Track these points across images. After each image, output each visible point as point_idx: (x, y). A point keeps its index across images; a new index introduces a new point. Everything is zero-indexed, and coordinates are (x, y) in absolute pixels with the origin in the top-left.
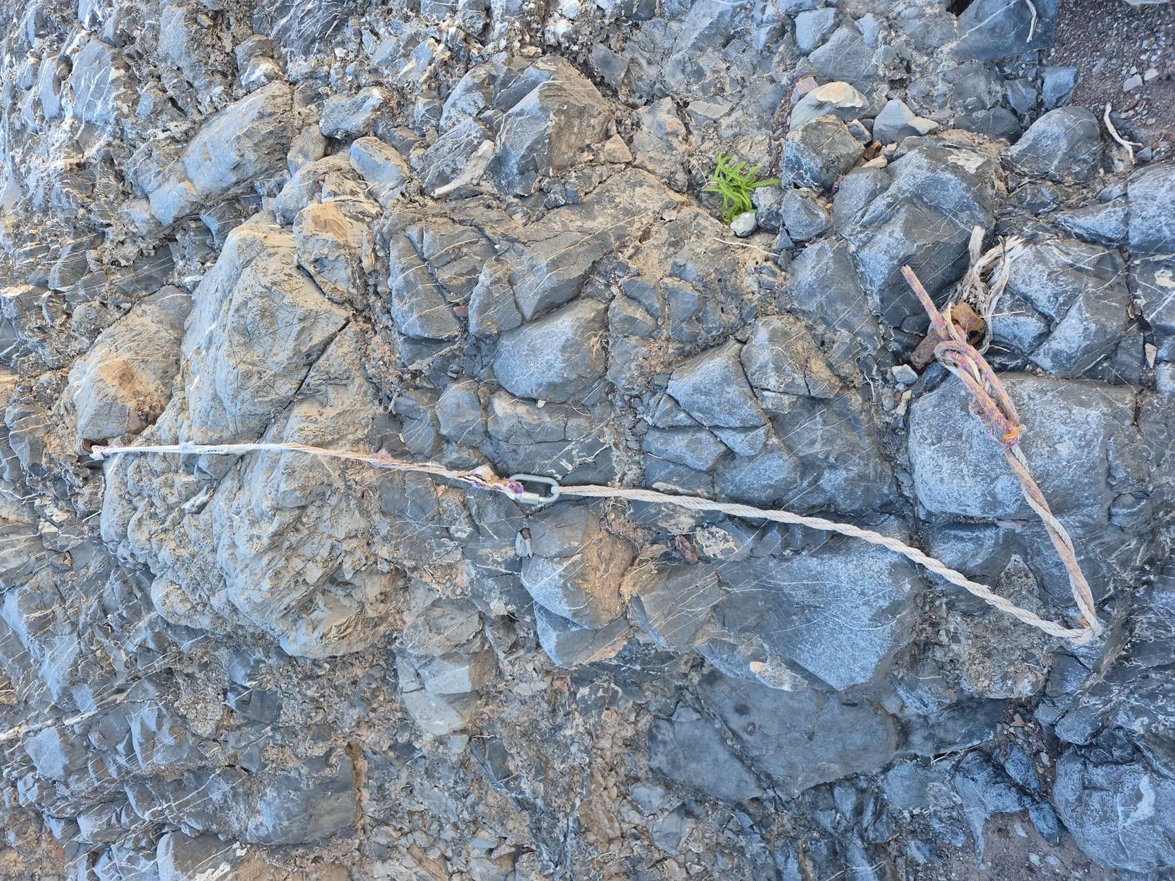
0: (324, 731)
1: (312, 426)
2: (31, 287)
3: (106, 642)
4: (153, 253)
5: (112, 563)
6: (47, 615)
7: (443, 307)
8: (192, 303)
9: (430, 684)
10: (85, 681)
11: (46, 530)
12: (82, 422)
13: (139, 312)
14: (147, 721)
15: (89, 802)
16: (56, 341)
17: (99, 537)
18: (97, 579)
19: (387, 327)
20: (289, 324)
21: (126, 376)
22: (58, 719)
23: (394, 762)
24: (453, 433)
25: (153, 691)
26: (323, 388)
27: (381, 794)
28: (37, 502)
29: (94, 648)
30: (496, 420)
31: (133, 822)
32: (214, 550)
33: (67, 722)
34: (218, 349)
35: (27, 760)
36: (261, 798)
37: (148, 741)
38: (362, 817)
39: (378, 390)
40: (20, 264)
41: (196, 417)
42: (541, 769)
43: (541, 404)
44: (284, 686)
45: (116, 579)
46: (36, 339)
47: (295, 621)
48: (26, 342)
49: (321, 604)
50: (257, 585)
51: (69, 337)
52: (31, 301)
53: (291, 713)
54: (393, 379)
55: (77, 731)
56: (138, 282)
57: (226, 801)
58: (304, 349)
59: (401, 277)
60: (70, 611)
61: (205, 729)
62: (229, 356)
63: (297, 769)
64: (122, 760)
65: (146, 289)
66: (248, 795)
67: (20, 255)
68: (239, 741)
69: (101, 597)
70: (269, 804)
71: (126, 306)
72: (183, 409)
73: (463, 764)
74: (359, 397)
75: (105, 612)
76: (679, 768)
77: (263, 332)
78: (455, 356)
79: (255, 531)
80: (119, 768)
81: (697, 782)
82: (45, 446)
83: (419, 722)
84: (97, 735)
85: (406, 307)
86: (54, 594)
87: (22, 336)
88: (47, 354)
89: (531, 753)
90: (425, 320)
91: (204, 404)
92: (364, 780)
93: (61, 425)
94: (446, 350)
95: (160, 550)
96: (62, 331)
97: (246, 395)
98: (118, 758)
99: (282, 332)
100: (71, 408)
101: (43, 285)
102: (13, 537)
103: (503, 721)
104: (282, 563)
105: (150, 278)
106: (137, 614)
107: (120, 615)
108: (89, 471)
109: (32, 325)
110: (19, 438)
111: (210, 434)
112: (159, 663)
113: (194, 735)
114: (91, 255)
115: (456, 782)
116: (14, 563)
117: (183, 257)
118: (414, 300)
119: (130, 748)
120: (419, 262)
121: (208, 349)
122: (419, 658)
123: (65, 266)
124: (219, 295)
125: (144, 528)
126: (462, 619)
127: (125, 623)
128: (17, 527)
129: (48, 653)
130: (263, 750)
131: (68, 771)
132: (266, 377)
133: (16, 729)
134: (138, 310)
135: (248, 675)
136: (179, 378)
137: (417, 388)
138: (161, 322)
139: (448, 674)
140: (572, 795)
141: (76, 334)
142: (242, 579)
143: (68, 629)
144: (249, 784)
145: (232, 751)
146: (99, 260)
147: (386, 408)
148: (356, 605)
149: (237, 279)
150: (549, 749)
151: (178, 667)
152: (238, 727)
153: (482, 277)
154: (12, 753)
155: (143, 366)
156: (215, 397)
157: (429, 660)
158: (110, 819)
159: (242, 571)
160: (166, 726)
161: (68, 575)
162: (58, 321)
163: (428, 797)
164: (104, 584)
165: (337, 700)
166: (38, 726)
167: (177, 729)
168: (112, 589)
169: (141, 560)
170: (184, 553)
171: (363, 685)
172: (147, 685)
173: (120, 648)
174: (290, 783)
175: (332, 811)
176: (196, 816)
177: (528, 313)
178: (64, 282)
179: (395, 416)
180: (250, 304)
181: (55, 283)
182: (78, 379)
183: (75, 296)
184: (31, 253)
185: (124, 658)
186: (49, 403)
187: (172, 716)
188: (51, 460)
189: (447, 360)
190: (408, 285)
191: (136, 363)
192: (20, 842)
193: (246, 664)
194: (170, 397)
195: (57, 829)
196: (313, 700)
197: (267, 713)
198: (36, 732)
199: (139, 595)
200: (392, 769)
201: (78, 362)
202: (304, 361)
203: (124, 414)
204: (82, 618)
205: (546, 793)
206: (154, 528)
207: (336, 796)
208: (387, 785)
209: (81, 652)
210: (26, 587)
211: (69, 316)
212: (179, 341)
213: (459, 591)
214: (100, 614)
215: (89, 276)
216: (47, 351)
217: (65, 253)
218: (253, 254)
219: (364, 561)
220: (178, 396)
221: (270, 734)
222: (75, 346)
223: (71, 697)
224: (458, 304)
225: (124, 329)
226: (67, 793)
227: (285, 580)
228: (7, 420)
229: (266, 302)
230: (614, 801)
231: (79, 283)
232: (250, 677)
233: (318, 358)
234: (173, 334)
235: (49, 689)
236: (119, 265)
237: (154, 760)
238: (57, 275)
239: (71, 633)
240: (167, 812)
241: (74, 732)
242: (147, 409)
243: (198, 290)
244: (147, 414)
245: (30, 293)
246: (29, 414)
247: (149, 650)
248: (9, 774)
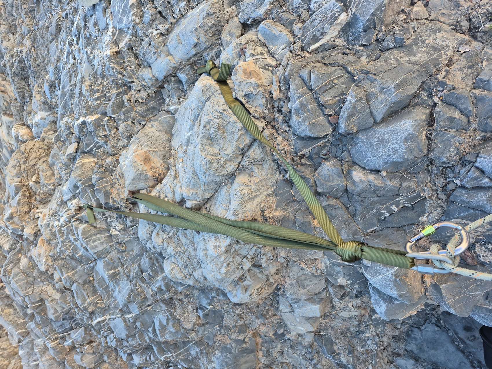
0: (242, 329)
1: (246, 188)
2: (99, 116)
3: (143, 285)
4: (154, 95)
5: (144, 250)
6: (116, 272)
7: (322, 118)
8: (175, 120)
9: (298, 311)
10: (134, 302)
11: (113, 233)
12: (127, 183)
13: (150, 126)
14: (162, 320)
15: (137, 349)
16: (112, 142)
17: (138, 238)
18: (137, 256)
19: (286, 131)
20: (233, 133)
21: (147, 160)
22: (122, 315)
23: (275, 341)
24: (325, 191)
25: (164, 307)
26: (250, 166)
27: (268, 354)
28: (109, 220)
29: (137, 288)
30: (354, 182)
31: (156, 360)
32: (195, 250)
33: (126, 317)
34: (195, 147)
35: (110, 328)
36: (214, 356)
37: (162, 328)
38: (259, 364)
39: (279, 166)
40: (94, 104)
41: (184, 182)
42: (351, 351)
43: (384, 174)
44: (225, 308)
45: (147, 257)
46: (103, 141)
47: (235, 286)
48: (99, 142)
49: (248, 277)
50: (218, 270)
51: (118, 139)
52: (99, 123)
53: (229, 320)
54: (289, 160)
55: (131, 321)
56: (148, 110)
57: (197, 355)
58: (241, 146)
59: (297, 102)
60: (126, 271)
61: (189, 326)
62: (201, 151)
63: (230, 344)
64: (151, 335)
65: (152, 114)
66: (207, 353)
67: (93, 100)
68: (204, 331)
69: (139, 265)
70: (217, 359)
71: (144, 123)
72: (176, 177)
73: (311, 346)
74: (270, 171)
75: (142, 272)
76: (424, 351)
77: (219, 137)
78: (325, 146)
79: (218, 244)
80: (150, 338)
81: (434, 359)
82: (111, 194)
83: (289, 326)
84: (140, 323)
85: (301, 120)
86: (119, 262)
87: (97, 140)
88: (109, 148)
89: (346, 343)
90: (312, 126)
91: (189, 176)
92: (260, 347)
93: (118, 184)
94: (321, 143)
95: (168, 247)
96: (115, 137)
97: (211, 172)
98: (149, 334)
99: (229, 138)
100: (122, 175)
101: (105, 114)
102: (99, 236)
103: (332, 328)
104: (231, 259)
105: (153, 108)
106: (156, 273)
107: (149, 274)
108: (131, 206)
109: (101, 134)
110: (99, 190)
111: (192, 191)
112: (167, 296)
113: (183, 328)
114: (126, 98)
115: (306, 353)
116: (100, 248)
117: (169, 96)
118: (306, 115)
119: (154, 330)
120: (308, 91)
121: (187, 146)
122: (292, 299)
123: (114, 104)
124: (193, 117)
125: (160, 236)
126: (316, 282)
127: (151, 277)
128: (100, 230)
129: (117, 288)
130: (215, 336)
131: (128, 336)
132: (221, 162)
133: (105, 316)
134: (149, 125)
135: (209, 303)
136: (172, 159)
137: (302, 165)
138: (160, 130)
139: (308, 307)
140: (367, 363)
141: (121, 138)
142: (210, 266)
143: (125, 279)
144: (208, 349)
145: (200, 336)
146: (129, 100)
147: (283, 176)
148: (264, 277)
149: (202, 108)
150: (355, 341)
151: (175, 297)
152: (203, 325)
153: (349, 98)
154: (104, 325)
155: (154, 153)
156: (194, 173)
157: (298, 301)
158: (146, 358)
159: (210, 262)
160: (171, 324)
161: (124, 254)
162: (113, 132)
163: (291, 357)
164: (141, 259)
165: (250, 314)
166: (114, 317)
167: (175, 325)
168: (145, 261)
169: (159, 251)
170: (180, 250)
171: (262, 308)
172: (161, 304)
173: (149, 288)
174: (225, 349)
175: (246, 362)
176: (185, 360)
177: (379, 118)
178: (114, 112)
179: (288, 180)
180: (212, 123)
181: (110, 113)
182: (124, 161)
183: (120, 119)
184: (98, 99)
185: (151, 293)
186: (111, 172)
187: (173, 319)
188: (114, 201)
189: (321, 148)
190: (303, 106)
191: (151, 152)
192: (109, 360)
193: (208, 298)
194: (168, 169)
195: (124, 357)
196: (239, 315)
197: (217, 319)
198: (114, 319)
199: (157, 265)
200: (274, 344)
201: (123, 153)
202: (240, 153)
203: (147, 178)
204: (132, 274)
205: (354, 362)
206: (165, 237)
207: (248, 356)
208: (271, 350)
209: (132, 289)
210: (106, 259)
211: (117, 129)
212: (170, 140)
213: (319, 271)
214: (139, 273)
215: (125, 109)
216: (109, 147)
217: (113, 98)
218: (211, 94)
219: (272, 258)
220: (172, 169)
221: (218, 328)
222: (121, 144)
223: (127, 307)
224: (330, 115)
225: (143, 135)
226: (128, 345)
227: (232, 268)
228: (93, 181)
229: (220, 121)
230: (386, 365)
231: (121, 112)
232: (210, 304)
233: (248, 150)
234: (167, 136)
235: (118, 303)
236: (139, 102)
237: (166, 337)
238: (110, 109)
239: (127, 280)
240: (171, 358)
241: (129, 321)
242: (157, 175)
243: (178, 113)
244: (158, 178)
245: (99, 119)
246: (103, 178)
247: (162, 290)
248: (103, 333)
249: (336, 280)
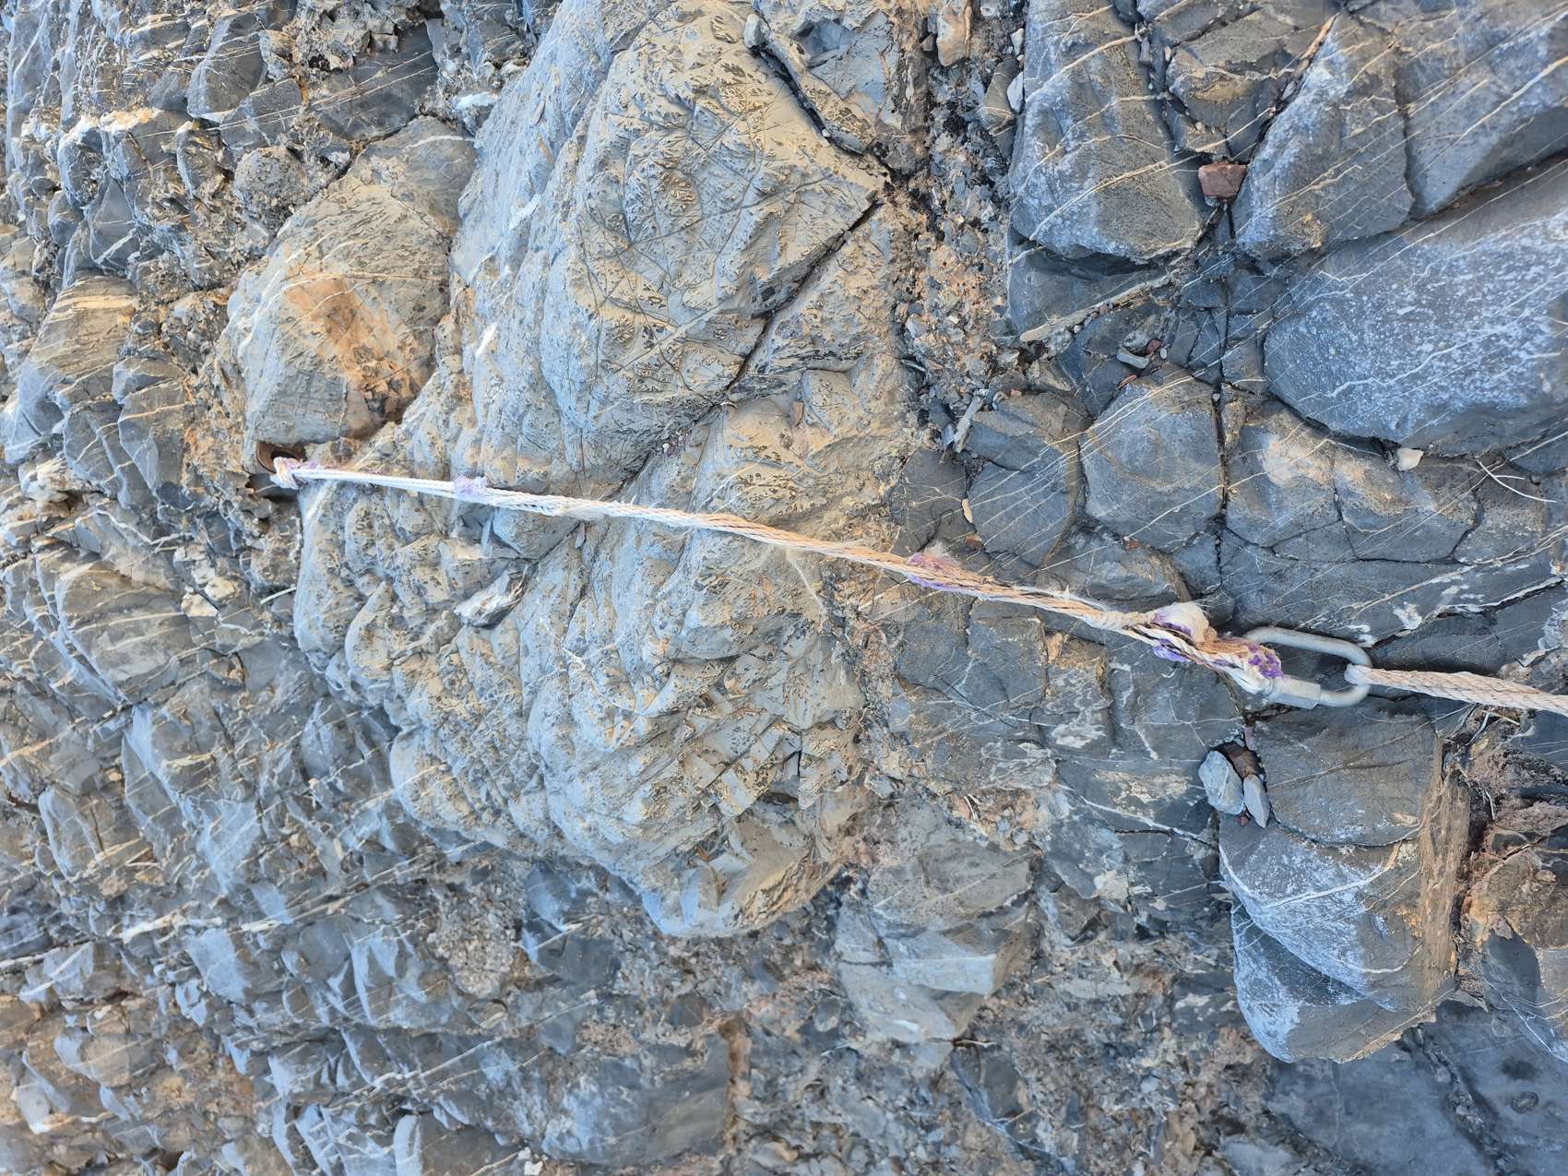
0: (687, 1012)
1: (768, 474)
2: (155, 112)
3: (308, 824)
4: (393, 40)
5: (316, 690)
6: (202, 764)
7: (1166, 169)
8: (475, 156)
9: (906, 967)
10: (271, 880)
11: (194, 612)
12: (254, 407)
13: (366, 173)
14: (379, 958)
15: (285, 1039)
16: (205, 231)
17: (292, 639)
18: (288, 713)
19: (976, 223)
20: (732, 206)
21: (340, 315)
22: (230, 920)
23: (801, 1051)
24: (1126, 516)
25: (390, 911)
26: (793, 377)
27: (771, 1093)
28: (179, 555)
29: (285, 831)
30: (1261, 488)
31: (355, 1086)
32: (522, 714)
33: (245, 928)
34: (547, 264)
35: (185, 960)
36: (570, 1091)
37: (380, 985)
38: (734, 1122)
39: (922, 384)
40: (134, 61)
41: (491, 423)
42: (1078, 1110)
43: (1409, 459)
44: (627, 935)
45: (325, 720)
46: (166, 224)
47: (678, 872)
48: (150, 229)
49: (734, 841)
50: (615, 811)
51: (230, 221)
52: (155, 141)
53: (637, 978)
54: (973, 363)
55: (263, 944)
56: (364, 105)
57: (509, 1084)
58: (764, 276)
59: (1061, 76)
60: (242, 764)
61: (483, 986)
62: (577, 283)
63: (636, 1057)
64: (339, 1005)
65: (380, 124)
66: (548, 1081)
67: (134, 42)
68: (540, 1009)
69: (296, 745)
70: (583, 1103)
71: (339, 158)
72: (460, 397)
73: (935, 1083)
74: (879, 407)
75: (306, 774)
76: (1330, 1122)
77: (664, 223)
78: (1149, 309)
79: (622, 702)
80: (333, 1011)
81: (1364, 1154)
82: (186, 450)
83: (864, 1011)
84: (295, 957)
85: (1065, 165)
86: (214, 728)
87: (144, 215)
88: (187, 254)
89: (1064, 1081)
90: (1118, 200)
91: (512, 397)
92: (743, 1067)
93: (215, 409)
94: (1131, 292)
95: (409, 690)
96: (215, 210)
97: (615, 384)
98: (330, 997)
99: (710, 229)
100: (234, 374)
101: (178, 107)
102: (139, 616)
103: (1022, 1027)
104: (672, 770)
105: (387, 98)
106: (362, 785)
107: (332, 786)
108: (270, 507)
109: (158, 193)
110: (139, 430)
111: (523, 465)
112: (402, 872)
113: (461, 993)
114: (270, 41)
115: (911, 1102)
116: (141, 666)
117: (456, 51)
118: (1092, 142)
119: (349, 988)
120: (1117, 28)
121: (516, 263)
122: (889, 925)
123: (218, 66)
124: (548, 128)
125: (378, 644)
126: (993, 869)
127: (341, 800)
128: (146, 595)
129: (209, 826)
130: (580, 1026)
131: (252, 995)
132: (664, 342)
133: (167, 917)
134: (363, 168)
135: (564, 914)
136: (448, 324)
137: (1030, 390)
138: (408, 196)
139: (947, 959)
140: (1127, 1155)
141: (244, 218)
142: (581, 791)
143: (239, 792)
144: (549, 1066)
145: (525, 1023)
146: (285, 55)
147: (936, 435)
148: (799, 842)
149: (597, 84)
150: (1096, 1077)
151: (437, 877)
152: (539, 985)
153: (1318, 75)
154: (166, 945)
155: (374, 292)
156: (538, 383)
157: (914, 932)
158: (318, 1076)
159: (583, 774)
160: (413, 972)
161: (237, 698)
162: (208, 188)
163: (853, 1111)
164: (303, 723)
165: (719, 960)
166: (200, 922)
167: (431, 978)
168: (317, 735)
169: (372, 701)
170: (461, 708)
171: (768, 941)
172: (380, 900)
173: (332, 836)
174: (613, 1072)
175: (688, 1119)
176: (462, 1098)
177: (1440, 189)
178: (216, 102)
179: (954, 456)
180: (636, 149)
181: (199, 107)
182: (247, 314)
183: (239, 134)
184: (153, 39)
185: (340, 855)
186: (194, 357)
187: (424, 957)
188: (198, 479)
189: (1130, 316)
190: (1084, 94)
191: (361, 285)
192: (185, 1066)
193: (561, 894)
194: (429, 364)
195: (241, 1062)
196: (678, 961)
197: (593, 971)
198: (199, 931)
199: (368, 753)
200: (797, 1063)
201: (246, 276)
202: (756, 307)
203: (336, 396)
204: (264, 779)
205: (1082, 1150)
206: (398, 648)
207: (696, 1097)
208: (782, 1080)
209: (264, 836)
210: (164, 710)
211: (229, 176)
212: (446, 243)
213: (1022, 839)
214: (295, 777)
215: (267, 88)
216: (189, 250)
217: (218, 37)
218: (640, 16)
219: (844, 776)
220: (446, 365)
221: (595, 1002)
222: (241, 242)
223: (249, 896)
224: (1205, 159)
225: (335, 208)
226: (251, 1023)
227: (675, 804)
228: (116, 393)
229: (677, 144)
230: (1191, 1158)
231: (246, 104)
232: (569, 919)
233: (790, 299)
234: (432, 226)
235: (213, 875)
236: (325, 67)
237: (391, 1016)
238: (203, 86)
239: (245, 800)
240: (411, 1084)
241: (257, 945)
242: (382, 387)
243: (487, 125)
244: (384, 399)
245: (152, 125)
246: (154, 381)
247: (384, 849)
248: (163, 972)
249: (1091, 877)
